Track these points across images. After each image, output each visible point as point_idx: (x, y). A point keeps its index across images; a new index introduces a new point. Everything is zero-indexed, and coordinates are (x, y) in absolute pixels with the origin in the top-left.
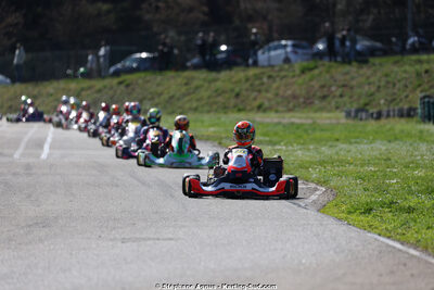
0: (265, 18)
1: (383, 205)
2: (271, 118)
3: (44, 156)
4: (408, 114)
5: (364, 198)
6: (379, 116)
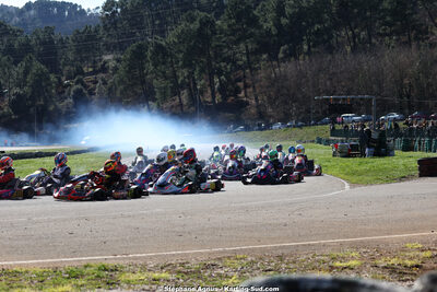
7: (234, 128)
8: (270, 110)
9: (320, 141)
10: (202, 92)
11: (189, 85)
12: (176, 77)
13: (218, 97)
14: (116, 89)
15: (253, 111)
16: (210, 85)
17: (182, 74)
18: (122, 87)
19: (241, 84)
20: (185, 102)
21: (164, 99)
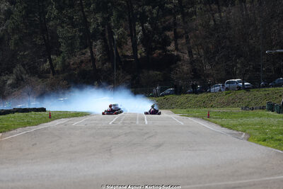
0: (212, 76)
1: (269, 138)
2: (216, 110)
3: (146, 123)
4: (263, 108)
5: (262, 136)
6: (253, 109)
7: (162, 90)
8: (208, 67)
9: (271, 108)
10: (120, 45)
11: (103, 34)
12: (87, 24)
13: (141, 50)
14: (9, 39)
15: (186, 68)
16: (131, 35)
17: (95, 20)
18: (16, 36)
19: (170, 34)
20: (98, 55)
21: (72, 52)
